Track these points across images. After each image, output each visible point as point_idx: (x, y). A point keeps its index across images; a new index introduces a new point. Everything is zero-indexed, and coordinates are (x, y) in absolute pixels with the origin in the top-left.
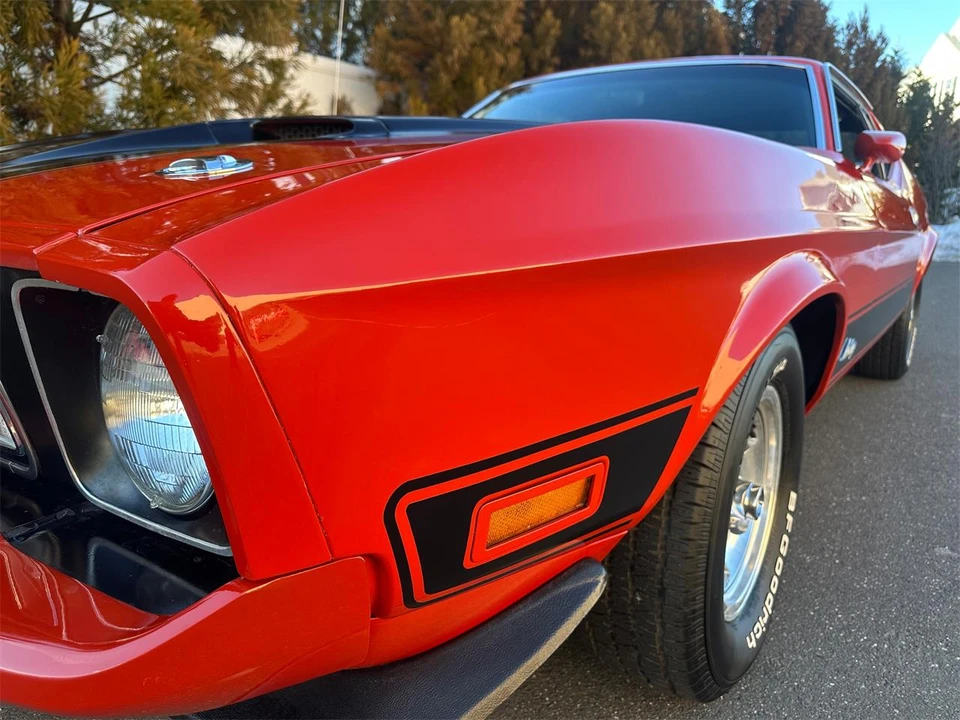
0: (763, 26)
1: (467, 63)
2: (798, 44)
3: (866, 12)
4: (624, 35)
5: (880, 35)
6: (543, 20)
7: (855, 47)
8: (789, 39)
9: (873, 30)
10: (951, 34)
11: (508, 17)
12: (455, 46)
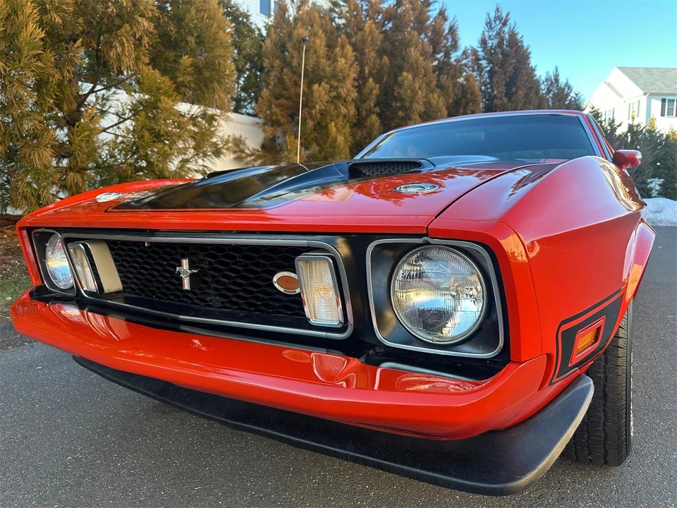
0: (497, 82)
1: (323, 113)
2: (520, 92)
3: (557, 70)
4: (420, 92)
5: (567, 84)
6: (368, 84)
7: (552, 93)
8: (514, 90)
9: (562, 81)
10: (607, 82)
11: (349, 83)
12: (316, 103)
